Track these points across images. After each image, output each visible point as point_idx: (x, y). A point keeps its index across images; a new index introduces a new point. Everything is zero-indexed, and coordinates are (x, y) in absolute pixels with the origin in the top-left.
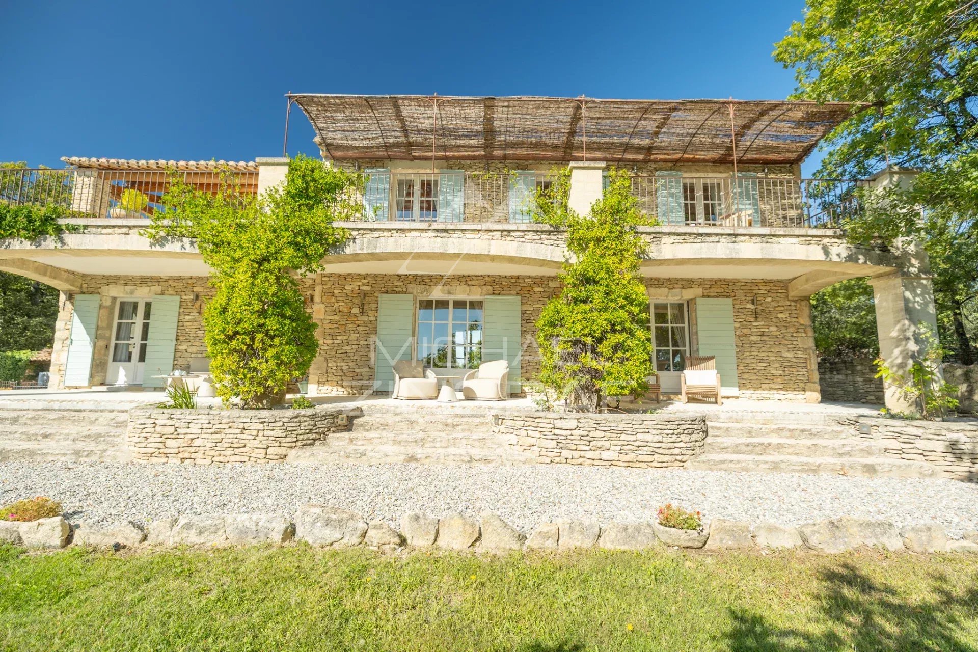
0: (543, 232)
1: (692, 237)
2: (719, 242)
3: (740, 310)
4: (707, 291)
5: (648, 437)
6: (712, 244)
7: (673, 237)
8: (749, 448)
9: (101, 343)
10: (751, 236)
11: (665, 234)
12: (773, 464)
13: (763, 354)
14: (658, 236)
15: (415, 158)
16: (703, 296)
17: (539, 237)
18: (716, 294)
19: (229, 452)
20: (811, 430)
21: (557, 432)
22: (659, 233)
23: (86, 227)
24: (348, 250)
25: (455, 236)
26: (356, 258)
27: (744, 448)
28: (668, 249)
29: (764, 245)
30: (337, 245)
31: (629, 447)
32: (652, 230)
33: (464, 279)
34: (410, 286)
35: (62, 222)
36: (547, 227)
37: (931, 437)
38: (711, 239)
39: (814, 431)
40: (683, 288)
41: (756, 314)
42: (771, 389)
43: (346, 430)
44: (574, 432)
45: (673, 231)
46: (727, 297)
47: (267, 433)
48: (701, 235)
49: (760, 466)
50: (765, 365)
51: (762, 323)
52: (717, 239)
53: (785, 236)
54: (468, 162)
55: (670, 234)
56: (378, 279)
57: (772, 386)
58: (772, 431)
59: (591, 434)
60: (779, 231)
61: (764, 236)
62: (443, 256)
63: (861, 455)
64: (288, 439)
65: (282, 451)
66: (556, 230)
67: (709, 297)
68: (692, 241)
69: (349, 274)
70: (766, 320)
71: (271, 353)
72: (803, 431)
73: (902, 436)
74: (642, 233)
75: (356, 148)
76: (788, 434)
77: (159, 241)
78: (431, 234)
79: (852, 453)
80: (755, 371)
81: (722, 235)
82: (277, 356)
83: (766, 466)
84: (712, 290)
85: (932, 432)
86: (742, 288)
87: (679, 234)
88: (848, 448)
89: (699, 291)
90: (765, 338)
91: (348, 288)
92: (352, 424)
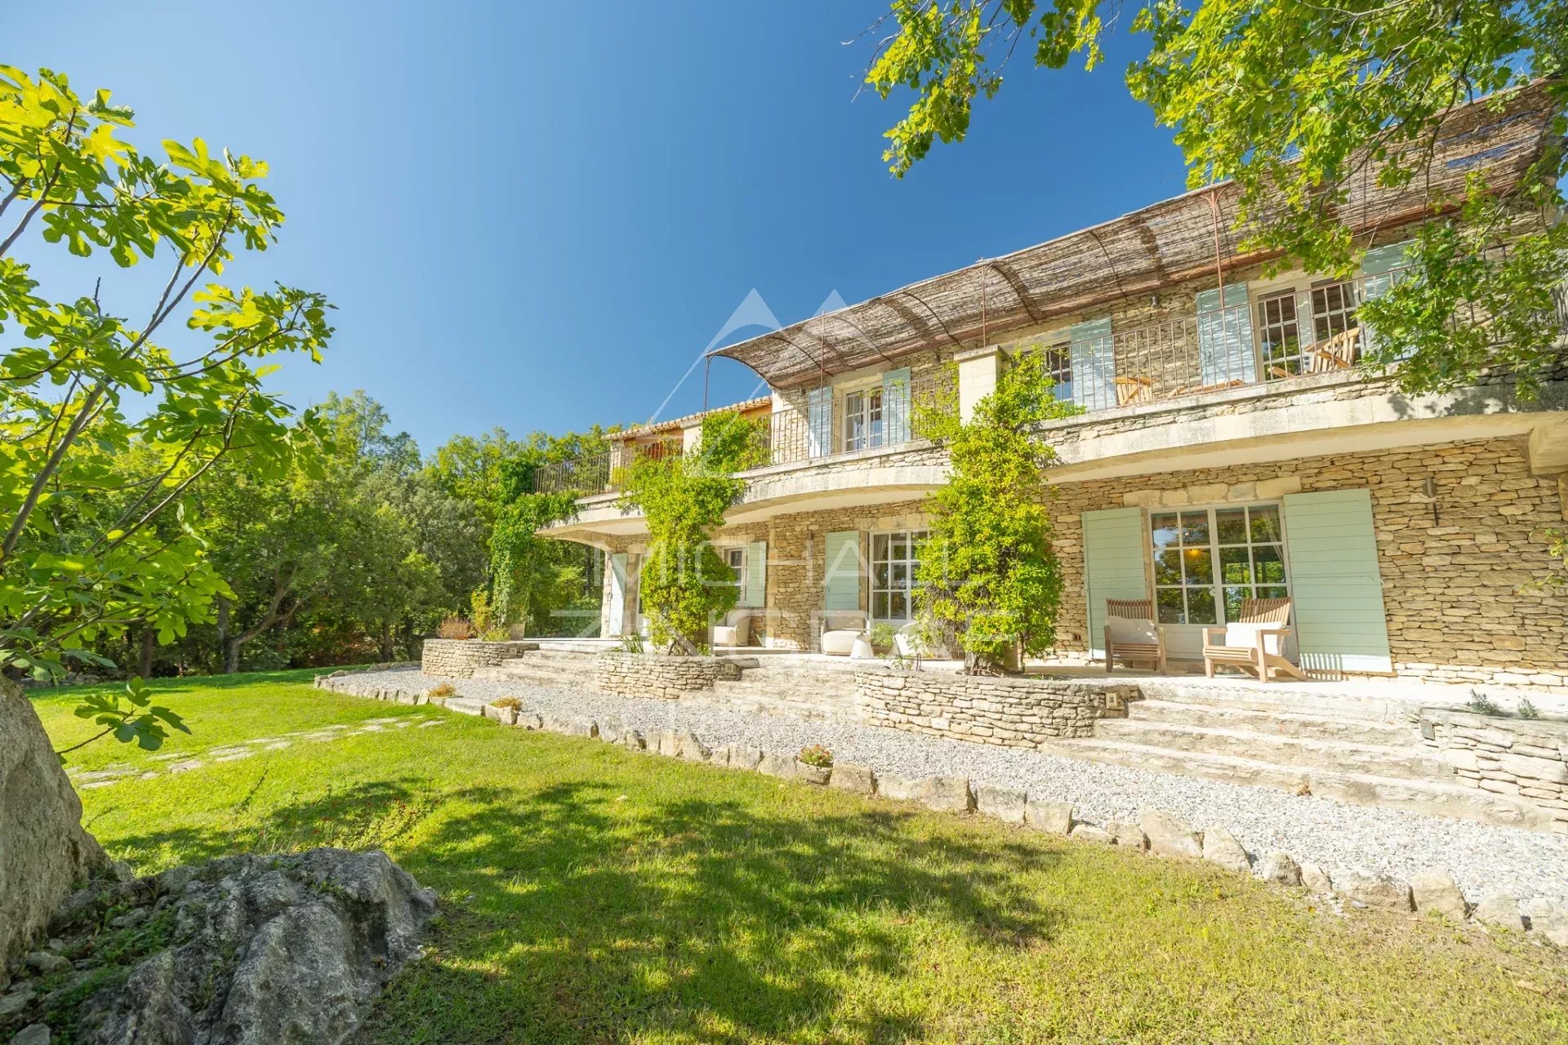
0: (924, 450)
1: (1128, 423)
2: (1174, 422)
3: (1393, 508)
4: (1311, 480)
5: (985, 705)
6: (1161, 428)
7: (1097, 428)
8: (1167, 738)
9: (630, 597)
10: (1234, 403)
11: (1084, 425)
12: (1172, 761)
13: (1459, 592)
14: (1073, 430)
15: (854, 368)
16: (1303, 490)
17: (919, 458)
18: (1334, 483)
19: (643, 690)
20: (1323, 723)
21: (886, 691)
22: (1075, 426)
23: (589, 504)
24: (746, 500)
25: (835, 470)
26: (754, 506)
27: (1156, 737)
28: (1093, 448)
29: (1258, 414)
30: (736, 495)
31: (963, 716)
32: (1063, 423)
33: (913, 506)
34: (857, 520)
35: (577, 502)
36: (928, 444)
37: (1528, 750)
38: (1160, 420)
39: (1331, 726)
40: (1259, 480)
41: (1436, 514)
42: (1484, 661)
43: (734, 680)
44: (902, 692)
45: (1095, 419)
46: (1360, 486)
47: (666, 675)
48: (1143, 416)
49: (1151, 761)
50: (1466, 613)
51: (1456, 529)
52: (1170, 418)
53: (1304, 391)
54: (915, 355)
55: (1093, 424)
56: (826, 516)
57: (1490, 655)
58: (1244, 721)
59: (920, 696)
60: (1286, 385)
61: (1259, 399)
62: (826, 493)
63: (1395, 772)
64: (680, 682)
65: (676, 692)
66: (939, 446)
67: (1317, 490)
68: (1126, 428)
69: (798, 514)
70: (1463, 522)
71: (682, 604)
72: (1305, 725)
73: (1479, 745)
74: (1050, 430)
75: (793, 374)
76: (1274, 726)
77: (626, 510)
78: (814, 472)
79: (1372, 767)
80: (1437, 625)
81: (1179, 410)
82: (686, 608)
83: (1161, 763)
84: (1326, 476)
85: (1530, 740)
86: (1397, 465)
87: (1106, 422)
88: (1366, 758)
89: (1295, 482)
90: (1461, 559)
91: (798, 529)
92: (741, 675)
